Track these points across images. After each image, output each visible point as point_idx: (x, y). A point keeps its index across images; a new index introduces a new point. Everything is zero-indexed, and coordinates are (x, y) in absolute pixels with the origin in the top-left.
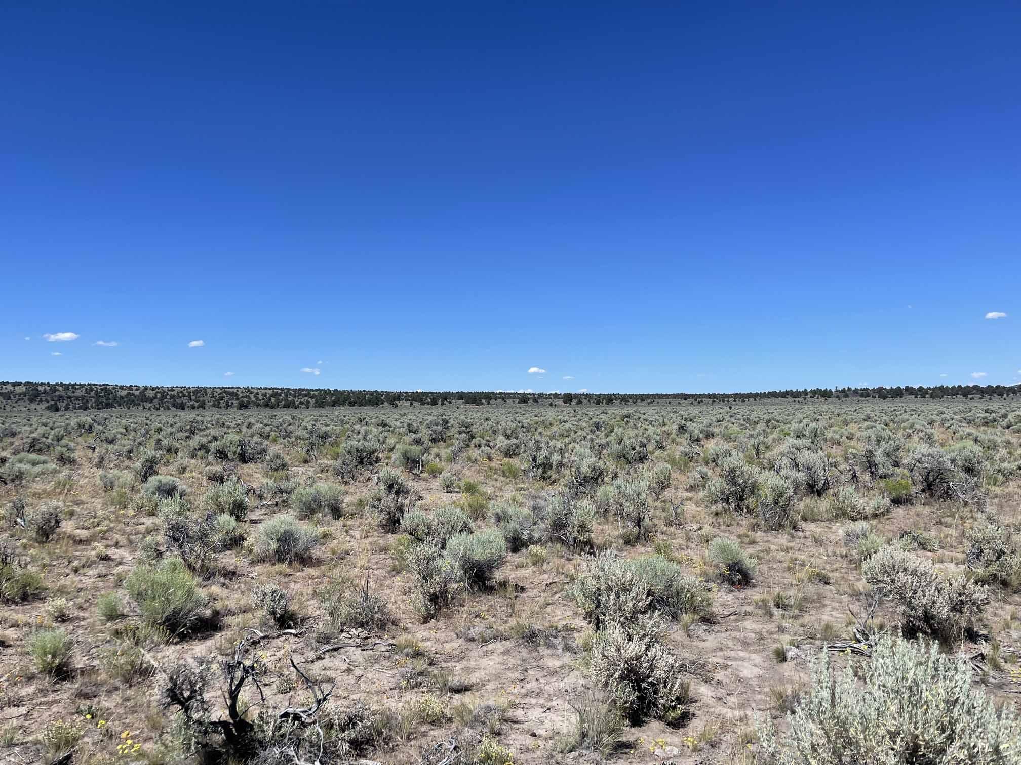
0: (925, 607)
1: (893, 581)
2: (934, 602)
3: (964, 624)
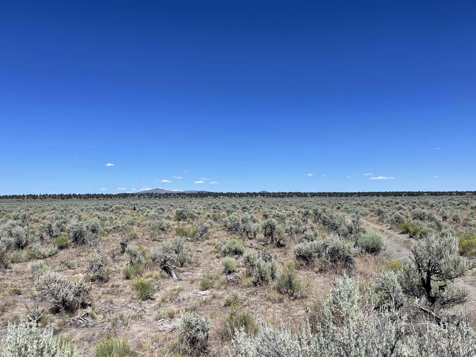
0: (63, 297)
1: (49, 287)
2: (67, 294)
3: (80, 301)
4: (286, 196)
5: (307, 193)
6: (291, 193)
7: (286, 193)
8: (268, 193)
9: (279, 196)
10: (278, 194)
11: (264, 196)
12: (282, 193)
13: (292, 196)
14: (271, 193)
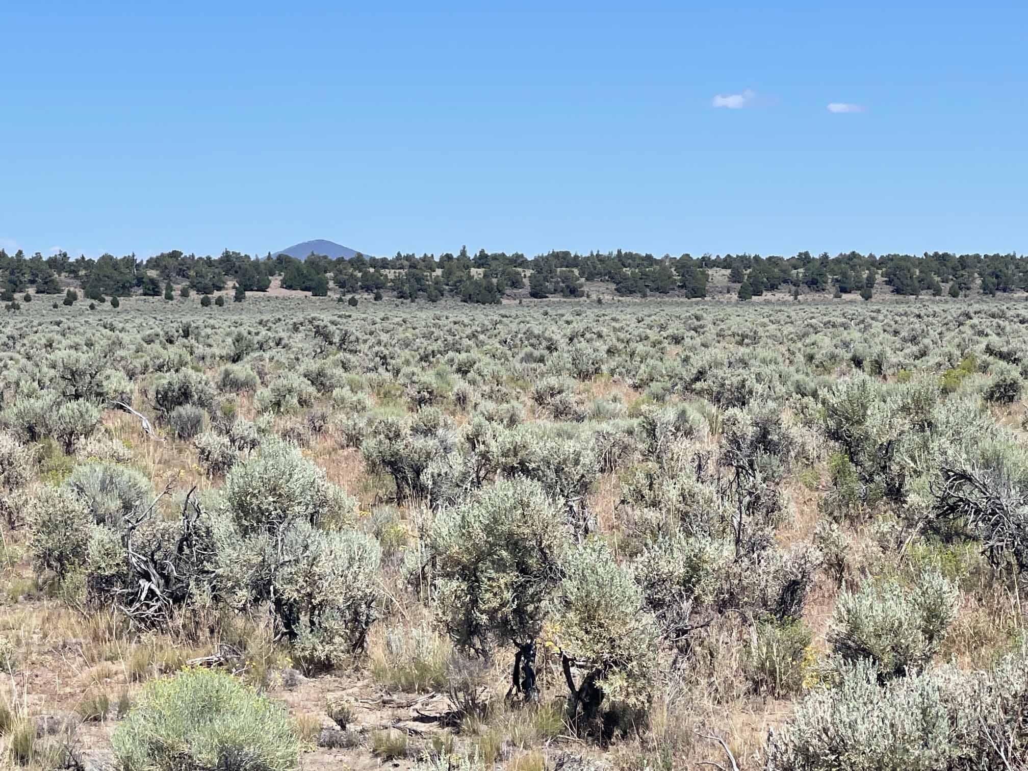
4: (516, 283)
5: (706, 262)
6: (563, 258)
7: (518, 261)
8: (359, 261)
9: (455, 290)
10: (448, 274)
11: (319, 290)
12: (483, 260)
13: (573, 292)
14: (384, 264)
